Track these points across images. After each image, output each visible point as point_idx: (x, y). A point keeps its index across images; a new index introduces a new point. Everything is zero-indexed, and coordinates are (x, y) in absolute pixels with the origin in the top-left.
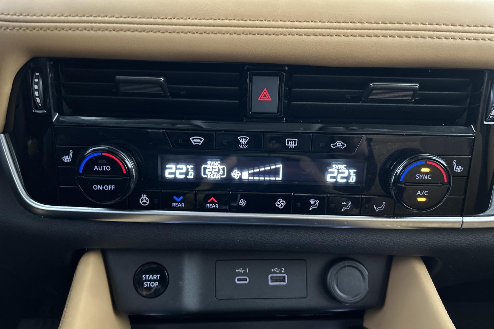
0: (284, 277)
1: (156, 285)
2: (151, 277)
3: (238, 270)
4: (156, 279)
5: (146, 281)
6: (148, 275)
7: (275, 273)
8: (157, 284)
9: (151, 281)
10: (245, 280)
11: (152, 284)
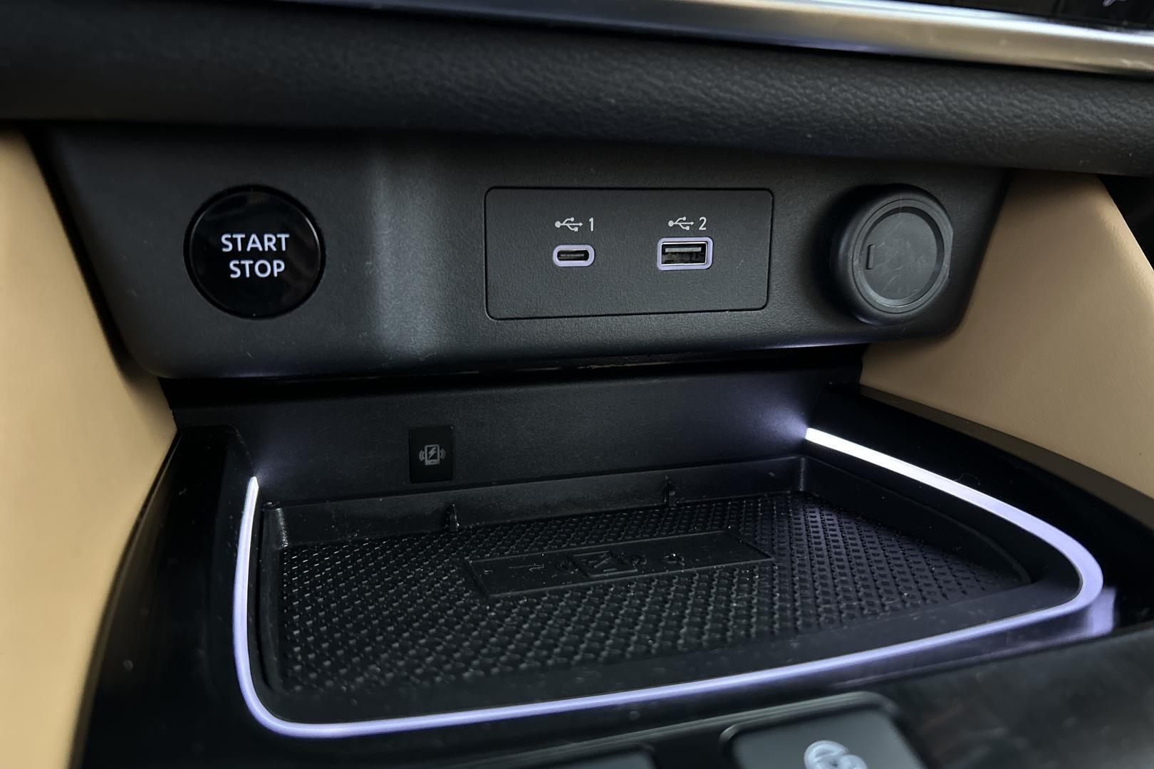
0: (703, 246)
1: (276, 271)
2: (254, 242)
3: (562, 222)
4: (274, 249)
5: (235, 254)
6: (243, 236)
7: (677, 232)
8: (279, 266)
9: (255, 255)
10: (585, 255)
11: (263, 268)
